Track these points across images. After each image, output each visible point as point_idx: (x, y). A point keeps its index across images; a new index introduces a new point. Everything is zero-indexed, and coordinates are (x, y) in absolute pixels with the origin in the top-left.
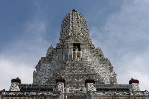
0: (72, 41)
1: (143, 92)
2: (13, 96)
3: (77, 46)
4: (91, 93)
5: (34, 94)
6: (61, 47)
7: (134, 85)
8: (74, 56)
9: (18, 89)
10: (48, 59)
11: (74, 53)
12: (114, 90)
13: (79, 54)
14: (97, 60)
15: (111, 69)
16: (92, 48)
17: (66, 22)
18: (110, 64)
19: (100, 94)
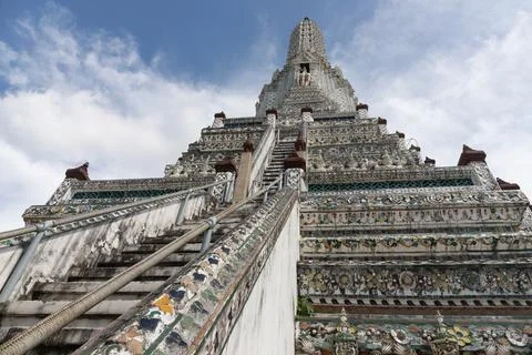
0: (299, 60)
1: (370, 120)
2: (215, 134)
3: (306, 67)
4: (305, 125)
5: (239, 130)
6: (288, 69)
7: (361, 112)
8: (301, 80)
9: (222, 125)
10: (273, 86)
11: (301, 77)
12: (336, 119)
13: (306, 77)
14: (333, 82)
15: (351, 93)
16: (327, 68)
17: (295, 34)
18: (350, 87)
19: (317, 124)
